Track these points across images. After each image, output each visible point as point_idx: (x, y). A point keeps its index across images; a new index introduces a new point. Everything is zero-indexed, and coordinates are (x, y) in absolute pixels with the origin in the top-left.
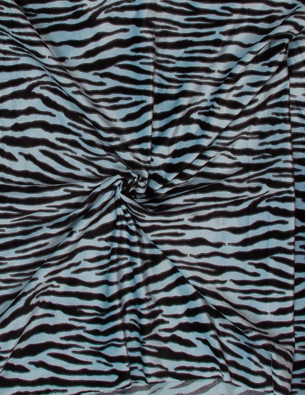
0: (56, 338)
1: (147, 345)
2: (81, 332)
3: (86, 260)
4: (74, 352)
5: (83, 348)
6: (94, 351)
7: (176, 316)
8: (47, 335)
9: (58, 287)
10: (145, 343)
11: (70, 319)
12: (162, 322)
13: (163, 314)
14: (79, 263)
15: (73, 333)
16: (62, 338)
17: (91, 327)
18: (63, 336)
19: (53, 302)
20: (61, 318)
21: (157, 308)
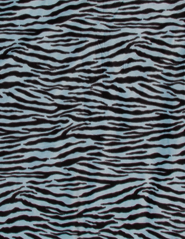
0: (31, 224)
1: (101, 235)
2: (46, 223)
3: (55, 180)
4: (41, 234)
5: (46, 232)
6: (53, 235)
7: (123, 219)
8: (26, 222)
9: (36, 194)
10: (99, 233)
11: (41, 214)
12: (113, 222)
13: (114, 217)
14: (51, 181)
15: (42, 223)
16: (34, 225)
17: (53, 220)
18: (35, 224)
19: (32, 203)
20: (35, 213)
21: (110, 213)
